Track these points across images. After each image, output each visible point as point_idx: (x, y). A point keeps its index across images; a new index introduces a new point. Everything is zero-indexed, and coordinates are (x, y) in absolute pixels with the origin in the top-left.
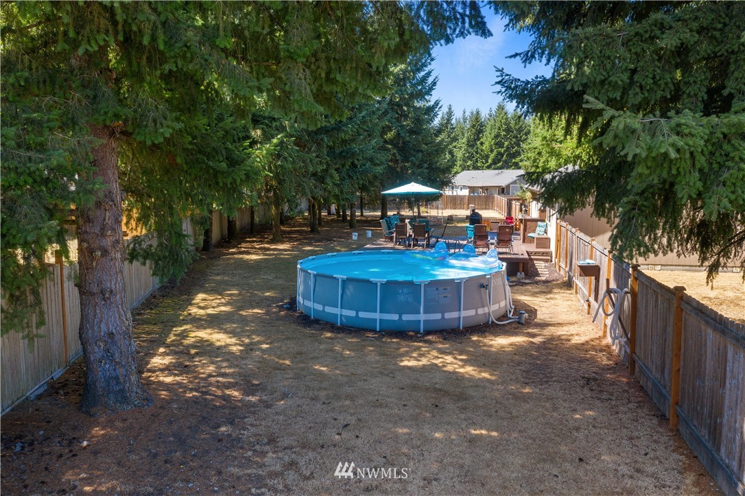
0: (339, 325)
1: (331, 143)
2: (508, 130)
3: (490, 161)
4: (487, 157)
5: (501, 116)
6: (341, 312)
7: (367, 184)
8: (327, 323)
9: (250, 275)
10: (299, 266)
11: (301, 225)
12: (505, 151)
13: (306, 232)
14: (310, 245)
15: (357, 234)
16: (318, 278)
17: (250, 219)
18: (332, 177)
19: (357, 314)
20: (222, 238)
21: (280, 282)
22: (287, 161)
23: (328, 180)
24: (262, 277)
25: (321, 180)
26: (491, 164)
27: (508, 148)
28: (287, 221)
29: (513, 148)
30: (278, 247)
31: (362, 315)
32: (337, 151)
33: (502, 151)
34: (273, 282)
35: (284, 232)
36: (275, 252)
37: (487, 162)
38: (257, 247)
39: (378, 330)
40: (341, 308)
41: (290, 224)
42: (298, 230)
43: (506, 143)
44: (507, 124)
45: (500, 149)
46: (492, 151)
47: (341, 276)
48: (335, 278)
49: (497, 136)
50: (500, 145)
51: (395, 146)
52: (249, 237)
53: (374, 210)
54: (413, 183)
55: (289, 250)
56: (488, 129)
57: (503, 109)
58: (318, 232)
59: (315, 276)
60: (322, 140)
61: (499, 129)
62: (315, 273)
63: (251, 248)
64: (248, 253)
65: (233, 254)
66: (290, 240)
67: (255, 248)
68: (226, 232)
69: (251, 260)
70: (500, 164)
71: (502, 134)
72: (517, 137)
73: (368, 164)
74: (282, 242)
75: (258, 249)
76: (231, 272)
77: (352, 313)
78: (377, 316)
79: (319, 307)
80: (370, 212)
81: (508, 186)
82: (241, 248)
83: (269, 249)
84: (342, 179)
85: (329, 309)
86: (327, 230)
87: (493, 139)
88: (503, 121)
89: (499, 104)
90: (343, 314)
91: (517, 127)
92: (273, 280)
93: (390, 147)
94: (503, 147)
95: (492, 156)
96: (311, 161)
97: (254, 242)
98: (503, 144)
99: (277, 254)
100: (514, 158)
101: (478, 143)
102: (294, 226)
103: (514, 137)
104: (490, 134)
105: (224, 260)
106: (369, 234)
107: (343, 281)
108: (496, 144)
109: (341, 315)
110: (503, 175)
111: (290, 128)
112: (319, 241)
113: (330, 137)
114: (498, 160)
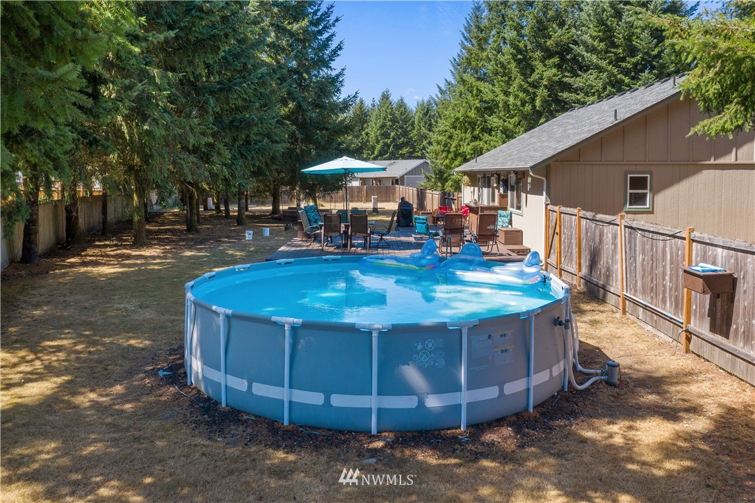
0: (286, 423)
1: (218, 109)
2: (394, 120)
3: (376, 152)
4: (373, 148)
5: (386, 105)
6: (291, 394)
7: (264, 167)
8: (259, 419)
9: (94, 303)
10: (189, 295)
11: (173, 223)
12: (391, 142)
13: (181, 231)
14: (190, 248)
15: (251, 232)
16: (234, 322)
17: (101, 216)
18: (219, 154)
19: (327, 399)
20: (58, 241)
21: (148, 314)
22: (158, 124)
23: (215, 158)
24: (116, 306)
25: (206, 158)
26: (377, 156)
27: (394, 139)
28: (153, 218)
29: (400, 139)
30: (143, 253)
31: (338, 400)
32: (226, 120)
33: (389, 142)
34: (136, 317)
35: (150, 232)
36: (139, 262)
37: (373, 153)
38: (112, 253)
39: (374, 431)
40: (291, 387)
41: (157, 222)
42: (168, 229)
43: (392, 134)
44: (392, 114)
45: (386, 140)
46: (378, 142)
47: (291, 320)
48: (275, 323)
49: (383, 126)
50: (386, 135)
51: (295, 122)
52: (100, 241)
53: (263, 204)
54: (345, 158)
55: (159, 257)
56: (373, 118)
57: (388, 98)
58: (197, 231)
59: (228, 318)
60: (207, 102)
61: (385, 119)
62: (229, 312)
63: (101, 256)
64: (96, 264)
65: (73, 265)
66: (161, 242)
67: (108, 256)
68: (63, 234)
69: (101, 276)
70: (387, 155)
71: (388, 124)
72: (403, 128)
73: (266, 140)
74: (149, 246)
75: (113, 256)
76: (62, 299)
77: (316, 399)
78: (372, 402)
79: (240, 384)
80: (257, 206)
81: (402, 177)
82: (86, 256)
83: (129, 257)
84: (234, 158)
85: (260, 390)
86: (208, 229)
87: (378, 130)
88: (388, 111)
89: (383, 93)
90: (294, 400)
91: (403, 117)
92: (135, 312)
93: (288, 122)
94: (389, 138)
95: (378, 147)
96: (192, 129)
97: (106, 246)
98: (389, 135)
99: (142, 264)
100: (401, 149)
101: (363, 133)
102: (163, 224)
103: (400, 128)
104: (376, 124)
105: (55, 276)
106: (267, 232)
107: (294, 329)
108: (382, 135)
109: (290, 402)
110: (395, 166)
111: (161, 79)
112: (201, 243)
113: (217, 100)
114: (384, 151)
